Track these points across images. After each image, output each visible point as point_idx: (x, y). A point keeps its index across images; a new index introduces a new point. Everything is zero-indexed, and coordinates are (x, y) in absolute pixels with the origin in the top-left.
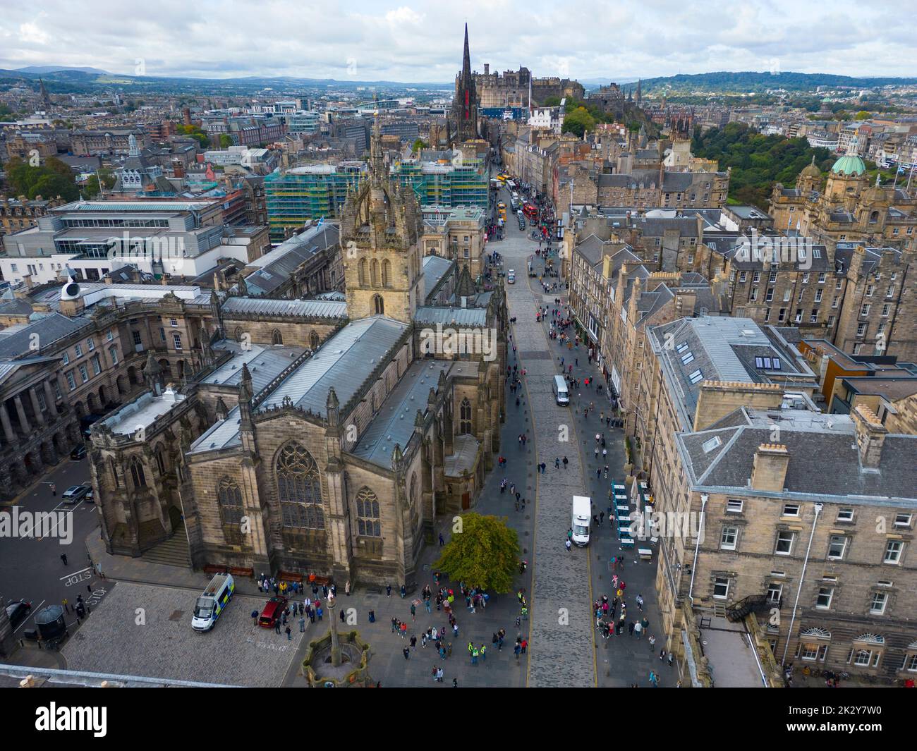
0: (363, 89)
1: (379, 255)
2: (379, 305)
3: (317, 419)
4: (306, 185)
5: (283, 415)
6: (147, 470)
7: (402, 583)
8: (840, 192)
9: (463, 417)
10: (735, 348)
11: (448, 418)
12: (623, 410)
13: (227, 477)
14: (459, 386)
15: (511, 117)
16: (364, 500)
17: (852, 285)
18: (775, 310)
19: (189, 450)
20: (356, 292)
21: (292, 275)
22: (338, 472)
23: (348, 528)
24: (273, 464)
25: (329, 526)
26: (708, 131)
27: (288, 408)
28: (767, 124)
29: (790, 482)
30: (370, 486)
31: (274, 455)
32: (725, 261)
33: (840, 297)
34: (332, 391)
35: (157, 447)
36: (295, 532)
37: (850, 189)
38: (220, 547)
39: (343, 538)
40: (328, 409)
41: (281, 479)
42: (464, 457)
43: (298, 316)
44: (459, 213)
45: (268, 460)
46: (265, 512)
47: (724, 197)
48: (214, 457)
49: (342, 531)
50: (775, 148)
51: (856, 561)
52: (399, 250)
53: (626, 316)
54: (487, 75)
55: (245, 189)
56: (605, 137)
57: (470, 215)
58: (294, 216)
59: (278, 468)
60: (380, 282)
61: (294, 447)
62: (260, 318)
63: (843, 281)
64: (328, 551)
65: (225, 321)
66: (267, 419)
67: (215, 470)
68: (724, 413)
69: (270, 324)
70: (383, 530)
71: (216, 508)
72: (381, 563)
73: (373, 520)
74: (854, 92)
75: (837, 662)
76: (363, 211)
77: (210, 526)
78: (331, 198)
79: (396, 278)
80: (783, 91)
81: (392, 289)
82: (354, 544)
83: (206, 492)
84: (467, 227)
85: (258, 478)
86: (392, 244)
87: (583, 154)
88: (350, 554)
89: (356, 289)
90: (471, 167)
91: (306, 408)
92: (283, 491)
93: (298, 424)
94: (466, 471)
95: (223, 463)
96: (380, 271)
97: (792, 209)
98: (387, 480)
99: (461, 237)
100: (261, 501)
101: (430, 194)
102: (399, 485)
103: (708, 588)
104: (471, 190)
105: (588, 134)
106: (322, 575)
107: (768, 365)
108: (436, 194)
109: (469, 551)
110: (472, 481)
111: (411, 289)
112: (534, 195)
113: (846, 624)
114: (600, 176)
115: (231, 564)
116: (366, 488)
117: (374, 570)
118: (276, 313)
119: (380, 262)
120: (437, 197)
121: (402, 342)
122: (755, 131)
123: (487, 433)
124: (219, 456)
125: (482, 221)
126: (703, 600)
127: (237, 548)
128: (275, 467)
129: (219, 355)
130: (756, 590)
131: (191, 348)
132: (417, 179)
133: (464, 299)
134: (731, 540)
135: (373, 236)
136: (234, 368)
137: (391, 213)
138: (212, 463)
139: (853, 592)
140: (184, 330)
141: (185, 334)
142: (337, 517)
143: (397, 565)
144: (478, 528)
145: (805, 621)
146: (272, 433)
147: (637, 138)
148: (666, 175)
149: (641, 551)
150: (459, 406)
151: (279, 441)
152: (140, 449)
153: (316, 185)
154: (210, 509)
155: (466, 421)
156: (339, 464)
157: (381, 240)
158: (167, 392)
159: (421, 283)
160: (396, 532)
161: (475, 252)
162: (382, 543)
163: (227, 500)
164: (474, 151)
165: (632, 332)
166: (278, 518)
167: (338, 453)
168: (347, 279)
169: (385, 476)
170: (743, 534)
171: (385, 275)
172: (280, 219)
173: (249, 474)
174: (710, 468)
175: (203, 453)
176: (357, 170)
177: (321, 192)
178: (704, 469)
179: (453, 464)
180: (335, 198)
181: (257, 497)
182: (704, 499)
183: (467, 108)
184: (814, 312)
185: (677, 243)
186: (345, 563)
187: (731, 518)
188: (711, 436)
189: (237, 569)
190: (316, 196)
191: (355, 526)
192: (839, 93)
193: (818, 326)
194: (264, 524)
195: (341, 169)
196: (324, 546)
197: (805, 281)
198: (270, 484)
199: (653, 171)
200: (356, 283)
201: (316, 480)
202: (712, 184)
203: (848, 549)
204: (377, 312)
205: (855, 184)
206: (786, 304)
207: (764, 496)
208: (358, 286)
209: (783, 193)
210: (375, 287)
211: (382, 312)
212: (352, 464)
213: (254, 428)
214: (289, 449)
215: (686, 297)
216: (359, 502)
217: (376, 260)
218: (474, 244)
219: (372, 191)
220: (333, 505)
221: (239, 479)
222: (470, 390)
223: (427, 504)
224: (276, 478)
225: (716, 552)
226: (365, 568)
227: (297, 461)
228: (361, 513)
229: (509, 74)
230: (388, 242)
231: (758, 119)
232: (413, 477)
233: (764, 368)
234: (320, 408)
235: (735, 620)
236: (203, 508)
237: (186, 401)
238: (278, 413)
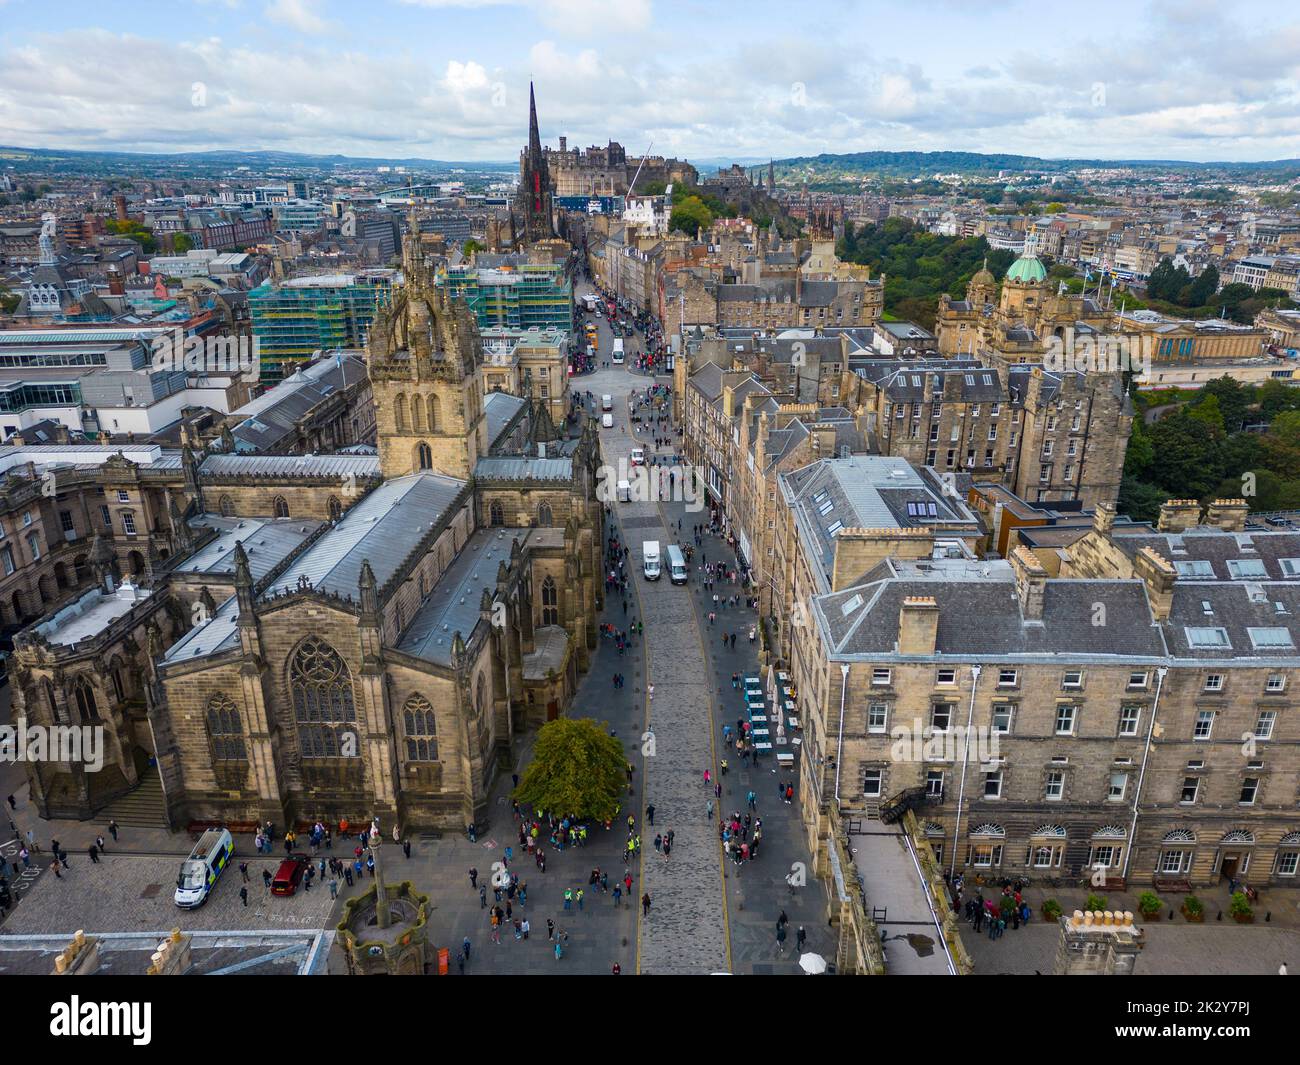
0: (388, 169)
1: (423, 389)
2: (425, 456)
3: (346, 605)
4: (311, 303)
5: (299, 601)
6: (99, 694)
7: (469, 821)
8: (1017, 304)
9: (546, 602)
10: (882, 492)
11: (526, 603)
12: (755, 584)
13: (219, 694)
14: (539, 560)
15: (599, 210)
16: (413, 712)
17: (1030, 417)
18: (941, 452)
19: (163, 659)
20: (393, 440)
21: (298, 426)
22: (378, 674)
23: (394, 751)
24: (285, 670)
25: (366, 751)
26: (862, 229)
27: (306, 592)
28: (936, 219)
29: (944, 641)
30: (422, 692)
31: (288, 658)
32: (878, 391)
33: (1018, 434)
34: (366, 564)
35: (112, 662)
36: (318, 764)
37: (1029, 300)
38: (209, 795)
39: (387, 766)
40: (362, 589)
41: (297, 692)
42: (549, 654)
43: (311, 476)
44: (532, 337)
45: (278, 667)
46: (276, 738)
47: (879, 313)
48: (200, 666)
49: (386, 756)
50: (947, 250)
51: (1024, 735)
52: (451, 382)
53: (753, 463)
54: (563, 152)
55: (219, 310)
56: (726, 236)
57: (548, 340)
58: (294, 347)
59: (293, 676)
60: (426, 426)
61: (315, 645)
62: (257, 481)
63: (1020, 414)
64: (366, 787)
65: (204, 488)
66: (277, 609)
67: (202, 685)
68: (867, 567)
69: (270, 489)
70: (441, 751)
71: (204, 740)
72: (440, 797)
73: (427, 738)
74: (1045, 178)
75: (1014, 865)
76: (398, 331)
77: (194, 766)
78: (348, 320)
79: (448, 418)
80: (957, 177)
81: (442, 434)
82: (403, 773)
83: (188, 717)
84: (544, 356)
85: (265, 691)
86: (440, 373)
87: (696, 258)
88: (397, 788)
89: (393, 435)
90: (545, 276)
91: (330, 591)
92: (300, 708)
93: (320, 613)
94: (551, 670)
95: (212, 674)
96: (425, 411)
97: (963, 326)
98: (445, 681)
99: (535, 369)
100: (270, 723)
101: (490, 312)
102: (461, 688)
103: (856, 784)
104: (548, 307)
105: (703, 231)
106: (358, 821)
107: (922, 512)
108: (499, 313)
109: (559, 769)
110: (560, 684)
111: (469, 433)
112: (635, 314)
113: (1021, 816)
114: (719, 288)
115: (226, 817)
116: (417, 695)
117: (431, 808)
118: (280, 473)
119: (425, 398)
120: (500, 317)
121: (458, 504)
122: (921, 229)
123: (579, 621)
124: (207, 665)
125: (565, 349)
126: (852, 801)
127: (235, 794)
128: (289, 675)
129: (197, 534)
130: (914, 782)
131: (151, 533)
132: (471, 292)
133: (542, 447)
134: (880, 721)
135: (414, 363)
136: (221, 550)
137: (437, 334)
138: (197, 675)
139: (1025, 773)
140: (138, 507)
141: (140, 513)
142: (378, 737)
143: (462, 797)
144: (569, 737)
145: (974, 815)
146: (282, 629)
147: (767, 236)
148: (803, 285)
149: (780, 756)
150: (540, 587)
151: (294, 639)
152: (88, 665)
153: (326, 303)
154: (195, 742)
155: (550, 607)
156: (379, 664)
157: (425, 369)
158: (123, 587)
159: (483, 426)
160: (459, 752)
161: (556, 390)
162: (440, 769)
163: (220, 727)
164: (550, 255)
165: (760, 481)
166: (294, 747)
167: (377, 648)
168: (379, 423)
169: (442, 676)
170: (893, 711)
171: (432, 416)
172: (274, 352)
173: (252, 686)
174: (851, 632)
175: (183, 663)
176: (386, 281)
177: (334, 312)
178: (843, 634)
179: (534, 665)
180: (354, 319)
181: (263, 718)
182: (845, 669)
183: (538, 196)
184: (989, 453)
185: (816, 370)
186: (391, 800)
187: (878, 692)
188: (852, 595)
189: (235, 824)
190: (326, 317)
191: (403, 748)
192: (1027, 179)
193: (994, 470)
194: (275, 756)
195: (361, 280)
196: (361, 780)
197: (975, 414)
198: (282, 698)
199: (787, 280)
200: (392, 428)
201: (347, 690)
202: (862, 295)
203: (1014, 721)
204: (423, 466)
205: (1035, 294)
206: (954, 444)
207: (914, 662)
208: (395, 432)
209: (951, 307)
210: (419, 432)
211: (430, 466)
212: (397, 663)
213: (257, 622)
214: (308, 648)
215: (823, 433)
216: (408, 715)
217: (419, 396)
218: (554, 378)
219: (411, 303)
220: (372, 720)
221: (236, 695)
222: (553, 565)
223: (500, 715)
224: (290, 690)
225: (863, 737)
226: (419, 805)
227: (319, 664)
228: (410, 731)
229: (594, 153)
230: (435, 371)
231: (926, 213)
232: (481, 679)
233: (918, 516)
234: (351, 589)
235: (890, 822)
236: (184, 742)
237: (153, 598)
238: (291, 600)
